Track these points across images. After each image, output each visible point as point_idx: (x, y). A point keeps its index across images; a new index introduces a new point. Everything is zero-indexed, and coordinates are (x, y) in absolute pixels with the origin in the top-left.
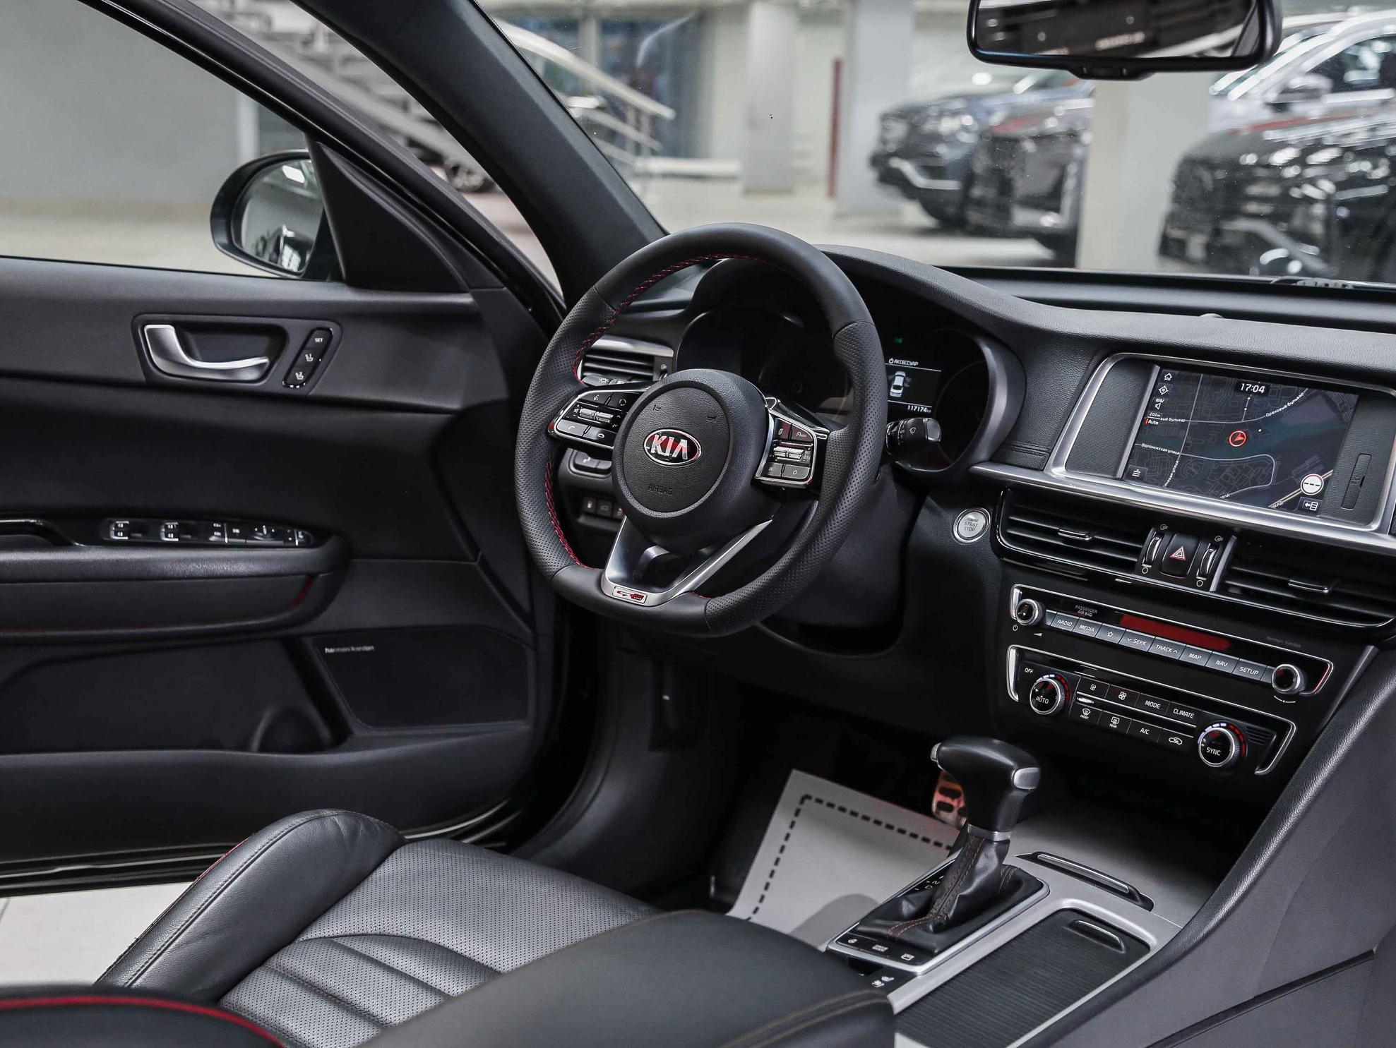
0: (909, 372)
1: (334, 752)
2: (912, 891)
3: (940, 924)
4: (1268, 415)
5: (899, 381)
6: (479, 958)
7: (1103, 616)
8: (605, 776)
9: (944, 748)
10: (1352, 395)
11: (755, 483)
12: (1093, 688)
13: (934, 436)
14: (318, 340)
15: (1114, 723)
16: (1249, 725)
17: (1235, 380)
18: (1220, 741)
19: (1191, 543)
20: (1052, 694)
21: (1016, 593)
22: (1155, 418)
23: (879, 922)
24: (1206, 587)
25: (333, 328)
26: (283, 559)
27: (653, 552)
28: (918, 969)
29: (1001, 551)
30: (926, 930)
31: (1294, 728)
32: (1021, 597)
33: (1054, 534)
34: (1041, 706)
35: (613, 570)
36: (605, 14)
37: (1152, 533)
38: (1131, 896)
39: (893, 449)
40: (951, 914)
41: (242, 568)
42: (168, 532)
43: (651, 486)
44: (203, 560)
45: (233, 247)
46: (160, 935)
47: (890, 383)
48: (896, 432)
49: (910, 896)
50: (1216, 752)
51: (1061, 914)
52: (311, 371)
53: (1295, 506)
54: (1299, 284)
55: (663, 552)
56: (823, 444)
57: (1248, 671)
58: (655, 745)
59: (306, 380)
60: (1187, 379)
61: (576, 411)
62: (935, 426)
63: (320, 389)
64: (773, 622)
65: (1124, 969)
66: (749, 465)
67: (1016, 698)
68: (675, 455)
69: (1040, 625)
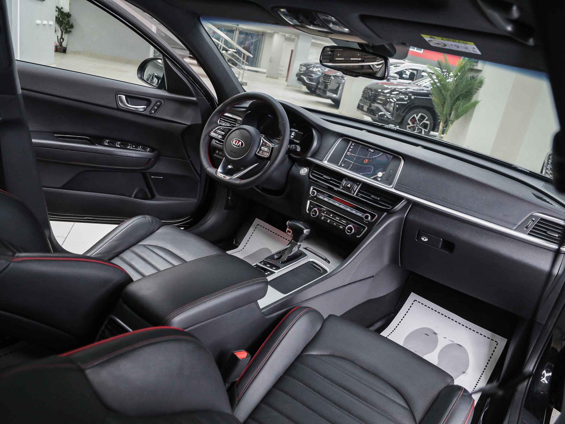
0: (296, 132)
1: (151, 201)
2: (278, 253)
3: (283, 261)
4: (373, 157)
5: (293, 134)
6: (178, 254)
7: (330, 197)
8: (213, 214)
9: (290, 222)
10: (392, 156)
11: (256, 154)
12: (325, 213)
13: (299, 149)
14: (158, 104)
15: (329, 221)
16: (358, 226)
17: (368, 148)
18: (350, 229)
19: (352, 183)
20: (316, 213)
21: (312, 188)
22: (349, 153)
23: (269, 259)
24: (354, 194)
25: (162, 101)
26: (143, 154)
27: (230, 167)
28: (276, 271)
29: (310, 178)
30: (279, 263)
31: (367, 228)
32: (313, 190)
33: (322, 176)
34: (313, 215)
35: (220, 170)
36: (241, 29)
37: (344, 179)
38: (325, 260)
39: (289, 151)
40: (285, 260)
41: (134, 155)
42: (118, 144)
43: (231, 151)
44: (125, 152)
45: (142, 78)
46: (106, 239)
47: (290, 134)
48: (290, 147)
49: (277, 254)
50: (349, 231)
51: (310, 262)
52: (156, 111)
53: (376, 179)
54: (385, 127)
55: (232, 167)
56: (272, 148)
57: (359, 214)
58: (225, 209)
59: (154, 113)
60: (357, 146)
61: (216, 131)
62: (299, 147)
63: (157, 115)
64: (257, 187)
65: (321, 276)
66: (255, 150)
67: (308, 212)
68: (238, 145)
69: (316, 197)
